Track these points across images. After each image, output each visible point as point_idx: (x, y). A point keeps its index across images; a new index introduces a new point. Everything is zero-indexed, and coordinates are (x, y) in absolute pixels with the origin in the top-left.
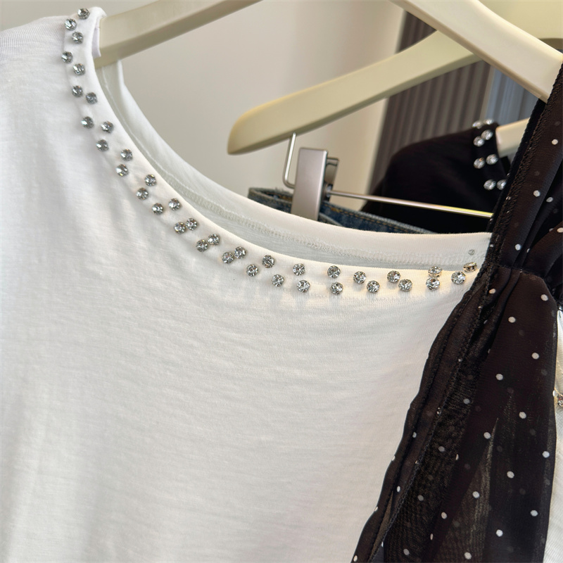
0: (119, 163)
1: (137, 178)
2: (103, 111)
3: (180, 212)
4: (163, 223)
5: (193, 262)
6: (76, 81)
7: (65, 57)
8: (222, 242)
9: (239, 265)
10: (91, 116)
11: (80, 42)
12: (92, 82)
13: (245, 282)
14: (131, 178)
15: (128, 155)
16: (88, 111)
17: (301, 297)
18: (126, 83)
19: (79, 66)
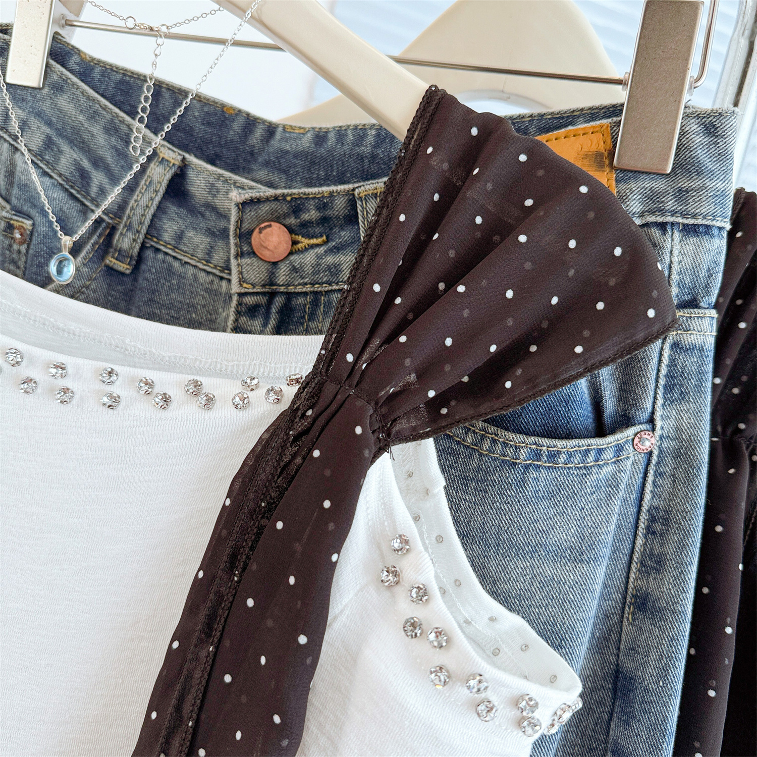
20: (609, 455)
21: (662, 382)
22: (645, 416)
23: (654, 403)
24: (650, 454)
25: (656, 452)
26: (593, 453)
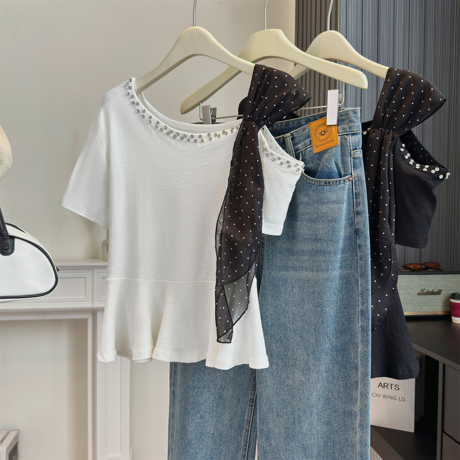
0: (149, 120)
1: (154, 123)
2: (141, 107)
3: (167, 129)
4: (163, 133)
5: (173, 142)
6: (132, 100)
7: (128, 94)
8: (180, 134)
9: (185, 139)
10: (138, 109)
11: (131, 89)
12: (137, 99)
13: (188, 144)
14: (152, 123)
15: (150, 117)
16: (137, 108)
17: (202, 144)
18: (145, 98)
19: (132, 96)
20: (342, 182)
21: (352, 166)
22: (350, 173)
23: (351, 171)
24: (353, 181)
25: (354, 181)
26: (338, 182)
